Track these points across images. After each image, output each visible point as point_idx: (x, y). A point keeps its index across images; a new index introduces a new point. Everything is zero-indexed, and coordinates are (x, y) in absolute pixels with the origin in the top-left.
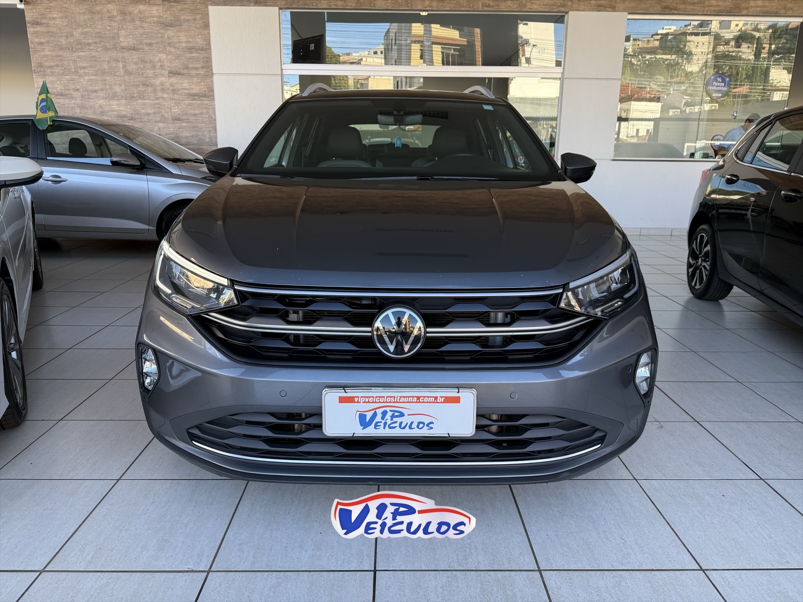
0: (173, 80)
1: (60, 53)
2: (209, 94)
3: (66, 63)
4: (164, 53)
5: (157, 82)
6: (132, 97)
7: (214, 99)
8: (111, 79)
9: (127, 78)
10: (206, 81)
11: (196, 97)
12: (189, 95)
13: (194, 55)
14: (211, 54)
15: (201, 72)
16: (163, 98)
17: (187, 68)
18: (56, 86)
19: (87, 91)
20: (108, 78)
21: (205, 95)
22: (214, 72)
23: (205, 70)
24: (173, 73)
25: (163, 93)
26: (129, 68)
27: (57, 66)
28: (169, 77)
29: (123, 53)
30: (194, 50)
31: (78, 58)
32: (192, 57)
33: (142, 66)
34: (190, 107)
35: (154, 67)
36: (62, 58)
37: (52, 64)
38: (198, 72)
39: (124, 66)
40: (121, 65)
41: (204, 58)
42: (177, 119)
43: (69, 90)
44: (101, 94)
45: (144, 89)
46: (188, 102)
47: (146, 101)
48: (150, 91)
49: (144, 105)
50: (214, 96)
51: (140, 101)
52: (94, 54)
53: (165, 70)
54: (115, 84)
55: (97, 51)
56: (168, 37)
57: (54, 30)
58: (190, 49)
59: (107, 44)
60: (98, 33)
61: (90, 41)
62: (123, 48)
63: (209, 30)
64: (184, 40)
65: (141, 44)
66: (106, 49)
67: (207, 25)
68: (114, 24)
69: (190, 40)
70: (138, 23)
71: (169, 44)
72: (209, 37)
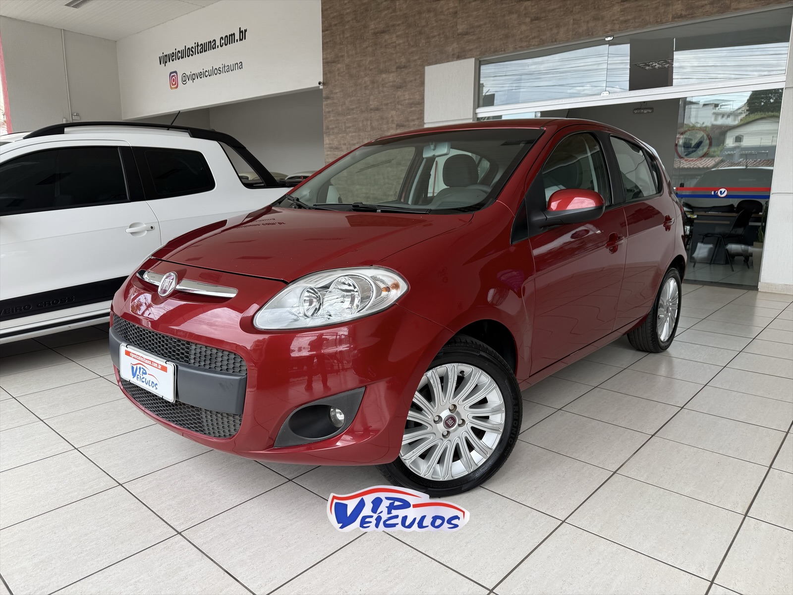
1: (338, 118)
3: (340, 125)
4: (395, 110)
9: (372, 132)
13: (413, 109)
14: (424, 107)
15: (416, 122)
17: (408, 120)
18: (335, 142)
19: (350, 144)
20: (362, 134)
22: (425, 121)
23: (419, 120)
24: (399, 126)
26: (373, 125)
27: (336, 127)
28: (397, 129)
29: (371, 113)
30: (413, 105)
31: (347, 120)
32: (412, 111)
33: (381, 122)
35: (388, 123)
36: (339, 121)
37: (334, 126)
38: (414, 122)
39: (371, 124)
40: (369, 124)
41: (419, 110)
43: (340, 144)
52: (355, 116)
53: (394, 123)
54: (365, 138)
55: (357, 114)
56: (398, 97)
57: (336, 101)
58: (411, 105)
59: (363, 108)
60: (359, 100)
61: (354, 107)
62: (371, 110)
63: (424, 87)
64: (408, 98)
65: (382, 105)
66: (362, 112)
67: (422, 83)
68: (368, 92)
69: (412, 97)
70: (381, 89)
71: (398, 102)
72: (424, 92)
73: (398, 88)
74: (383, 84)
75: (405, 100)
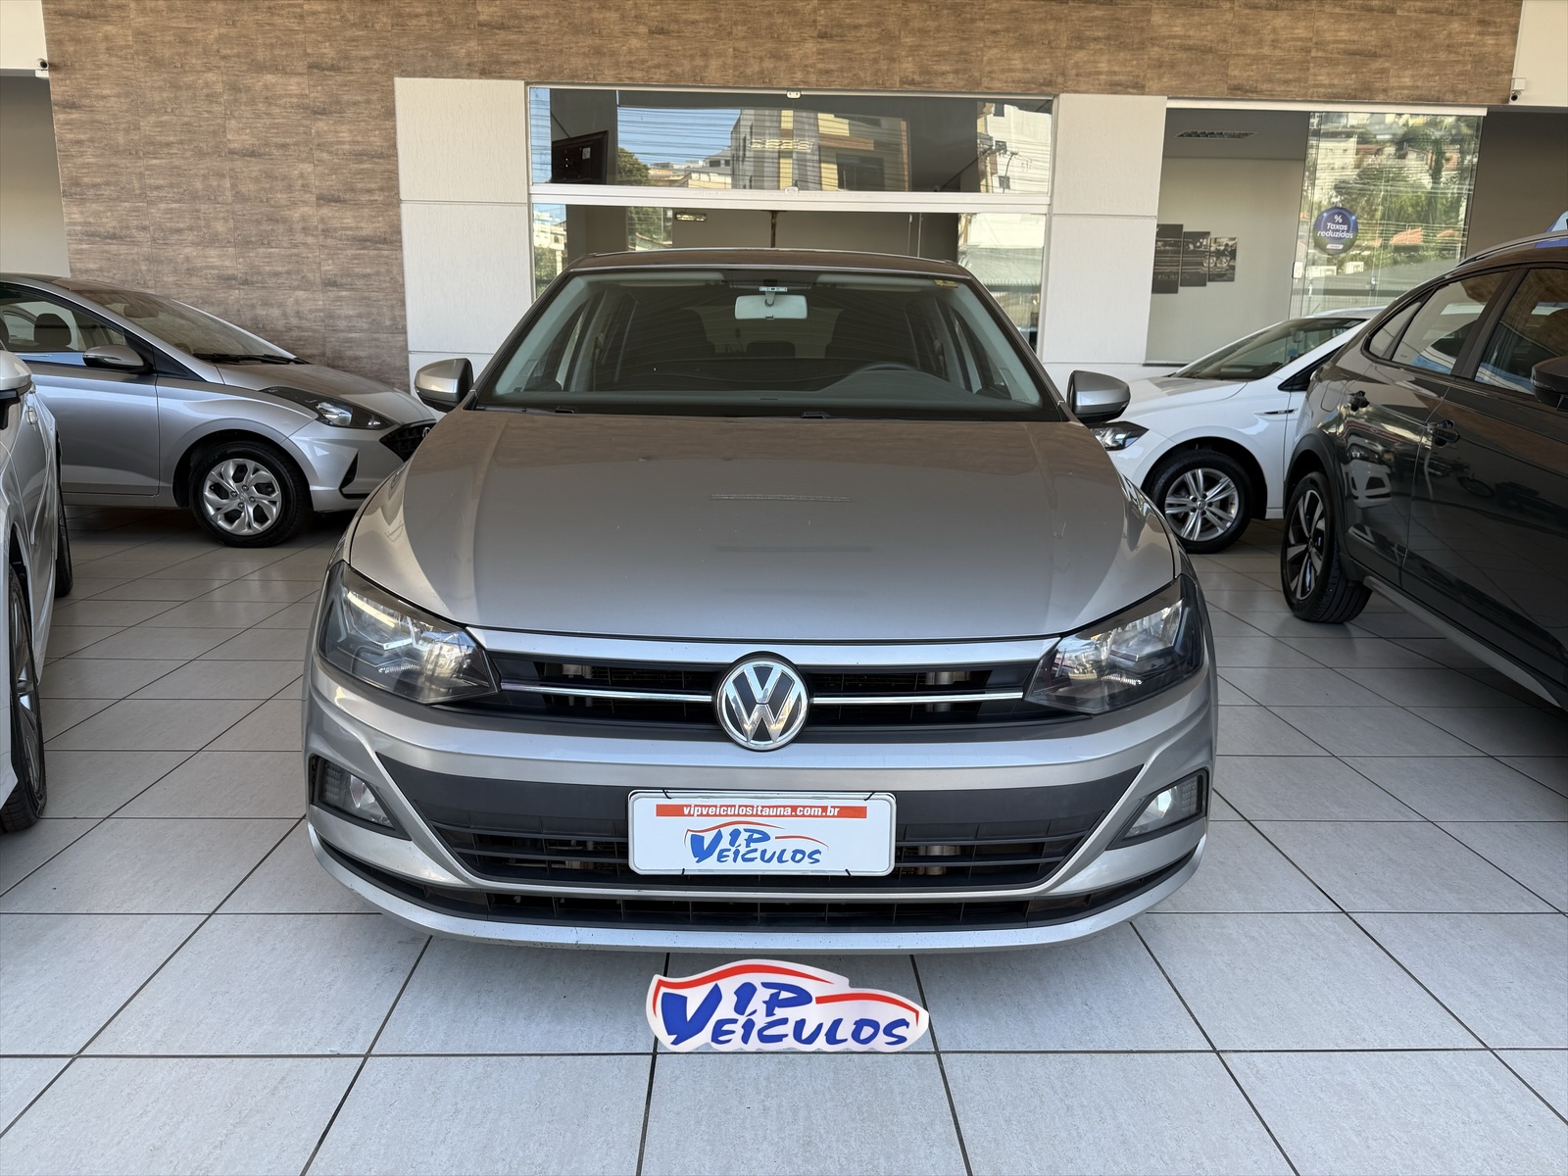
0: (325, 211)
1: (114, 160)
2: (392, 239)
3: (124, 179)
4: (310, 162)
5: (296, 215)
6: (249, 243)
7: (401, 248)
8: (208, 209)
9: (238, 207)
10: (386, 214)
11: (368, 244)
12: (354, 238)
13: (365, 166)
14: (397, 166)
15: (378, 197)
16: (304, 244)
17: (353, 190)
18: (104, 220)
19: (162, 230)
20: (204, 207)
21: (385, 239)
22: (402, 197)
23: (386, 194)
24: (325, 199)
25: (306, 235)
26: (243, 189)
27: (108, 184)
28: (319, 206)
29: (232, 160)
30: (365, 158)
31: (147, 170)
32: (362, 169)
33: (268, 186)
34: (356, 262)
35: (290, 188)
36: (117, 169)
37: (98, 180)
38: (372, 198)
39: (234, 186)
40: (227, 183)
41: (385, 171)
42: (330, 283)
43: (128, 228)
44: (190, 237)
45: (270, 227)
46: (354, 252)
47: (273, 250)
48: (281, 230)
49: (270, 257)
50: (401, 242)
51: (261, 250)
52: (177, 162)
53: (311, 193)
54: (216, 219)
55: (183, 158)
56: (318, 133)
57: (103, 117)
58: (359, 156)
59: (203, 145)
60: (187, 124)
61: (172, 139)
62: (232, 152)
63: (395, 121)
64: (347, 139)
65: (267, 145)
66: (201, 154)
67: (390, 113)
68: (216, 108)
69: (359, 139)
70: (262, 107)
71: (319, 145)
72: (395, 133)
73: (315, 113)
74: (267, 98)
75: (343, 143)
